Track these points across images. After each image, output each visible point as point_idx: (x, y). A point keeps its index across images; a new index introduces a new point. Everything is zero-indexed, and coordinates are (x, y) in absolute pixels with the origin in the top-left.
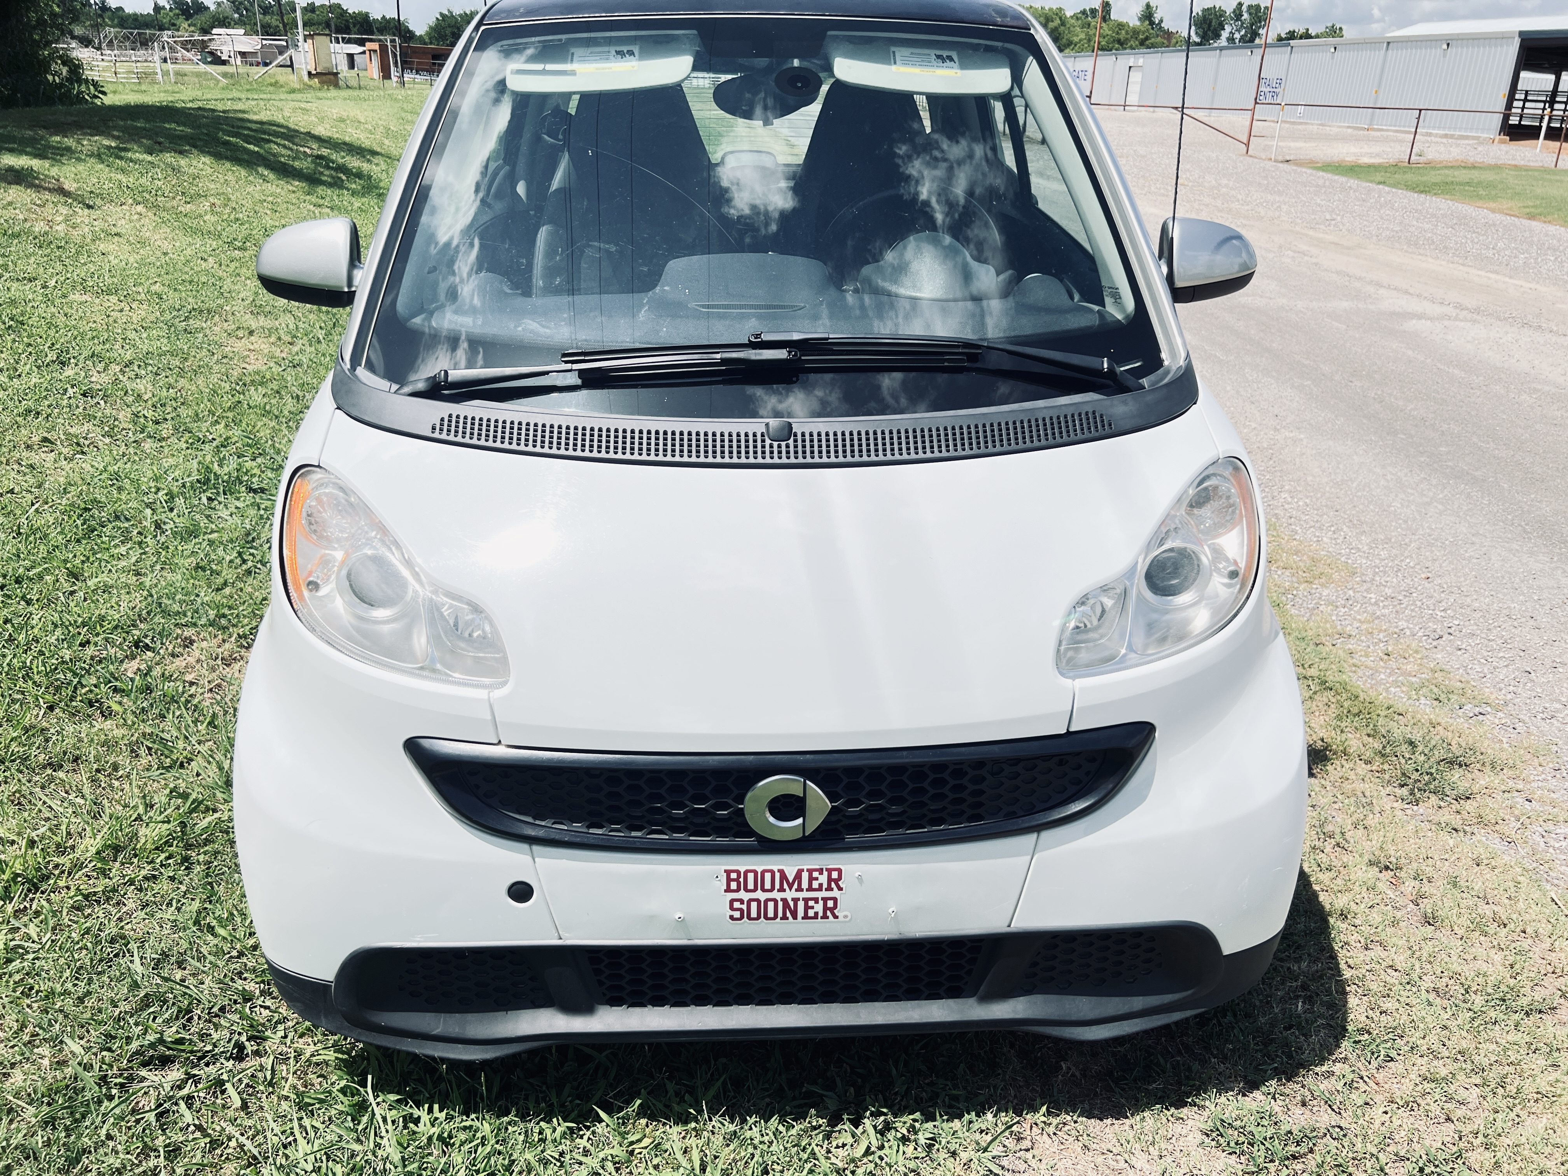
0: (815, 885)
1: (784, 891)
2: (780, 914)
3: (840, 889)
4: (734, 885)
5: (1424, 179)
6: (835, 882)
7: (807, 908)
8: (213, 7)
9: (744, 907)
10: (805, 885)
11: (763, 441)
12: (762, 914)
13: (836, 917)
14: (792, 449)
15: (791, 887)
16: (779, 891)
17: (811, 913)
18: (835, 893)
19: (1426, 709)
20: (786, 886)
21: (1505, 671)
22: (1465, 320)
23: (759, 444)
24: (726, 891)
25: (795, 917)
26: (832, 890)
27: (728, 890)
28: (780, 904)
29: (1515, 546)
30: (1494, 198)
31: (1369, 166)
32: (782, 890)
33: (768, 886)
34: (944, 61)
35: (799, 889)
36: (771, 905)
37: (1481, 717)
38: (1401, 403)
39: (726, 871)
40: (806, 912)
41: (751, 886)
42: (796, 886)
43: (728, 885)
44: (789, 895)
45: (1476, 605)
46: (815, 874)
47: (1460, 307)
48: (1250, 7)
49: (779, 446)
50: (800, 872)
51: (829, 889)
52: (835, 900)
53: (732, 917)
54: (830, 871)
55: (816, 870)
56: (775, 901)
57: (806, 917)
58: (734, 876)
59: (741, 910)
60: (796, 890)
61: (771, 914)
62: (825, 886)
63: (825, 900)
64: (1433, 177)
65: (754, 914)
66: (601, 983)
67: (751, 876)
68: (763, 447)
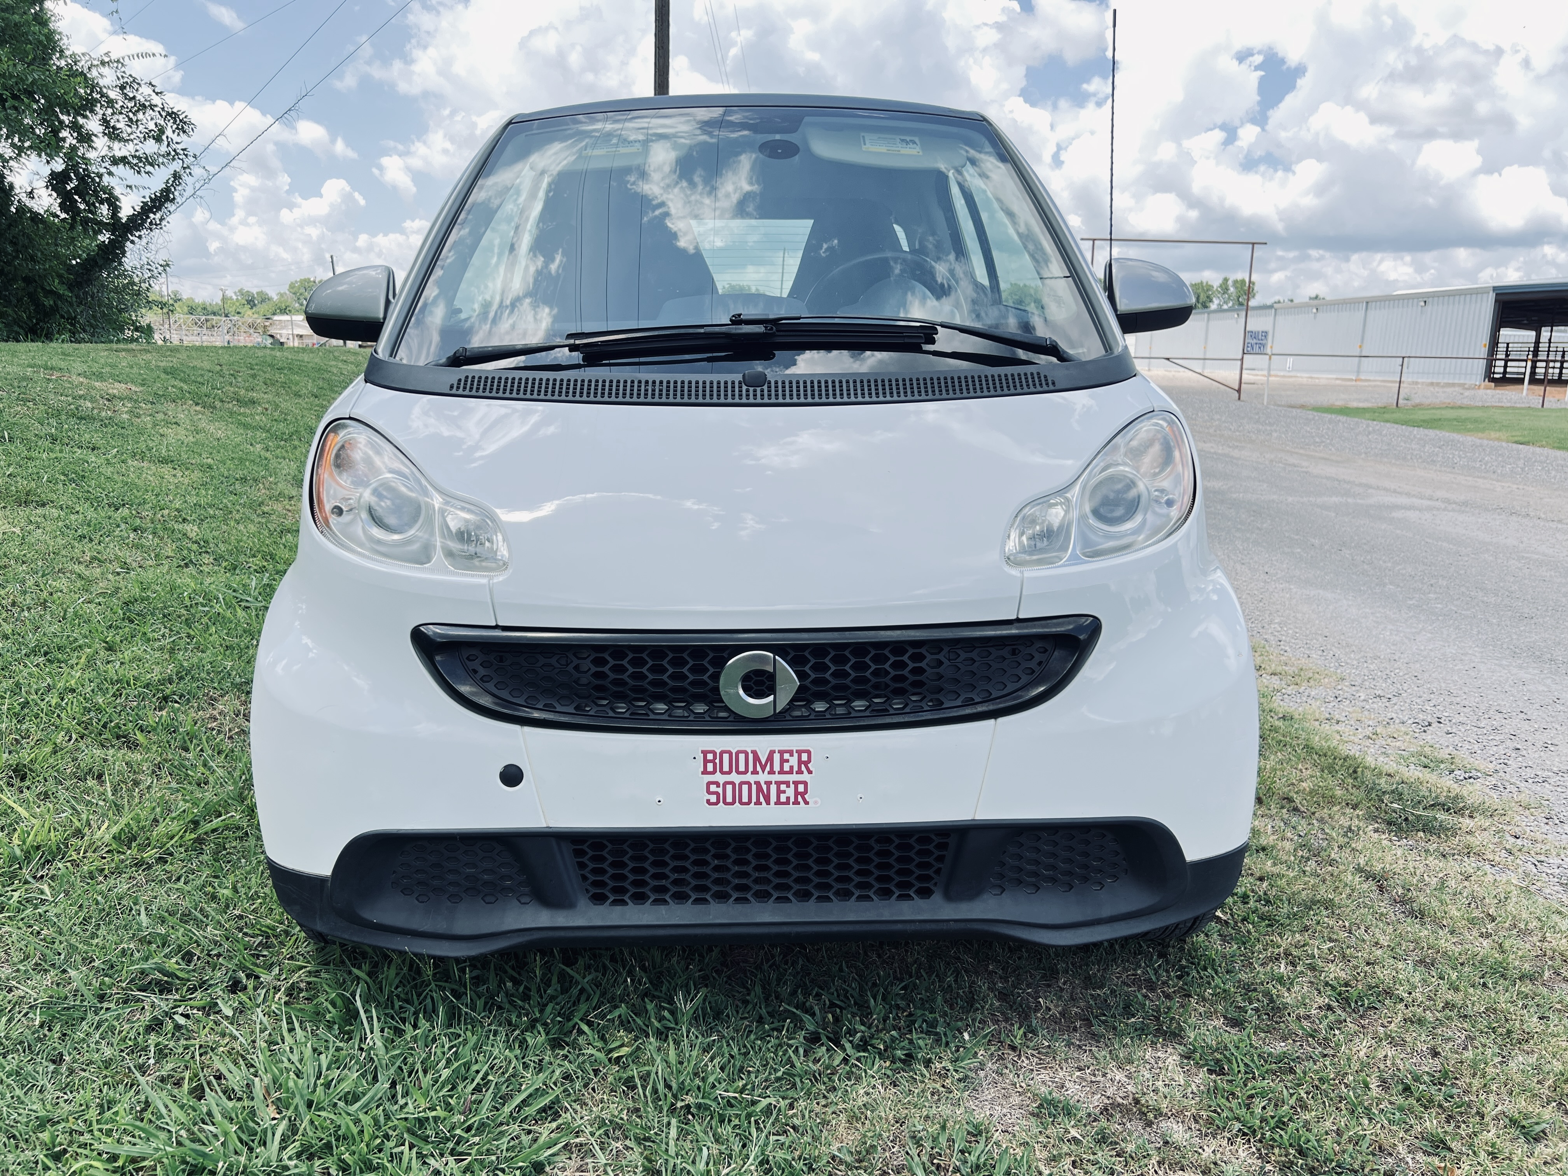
0: (786, 767)
1: (757, 773)
2: (754, 799)
3: (810, 772)
4: (710, 767)
5: (1412, 417)
6: (804, 764)
7: (779, 792)
8: (275, 298)
9: (720, 790)
10: (777, 768)
11: (740, 387)
12: (737, 799)
13: (807, 803)
14: (766, 393)
15: (763, 769)
16: (752, 773)
17: (783, 798)
18: (805, 777)
19: (1413, 773)
20: (759, 768)
21: (1495, 749)
22: (1453, 510)
23: (737, 389)
24: (703, 773)
25: (768, 803)
26: (802, 773)
27: (705, 772)
28: (754, 787)
29: (1504, 662)
30: (1483, 430)
31: (1358, 409)
32: (755, 772)
33: (742, 768)
34: (907, 143)
35: (772, 772)
36: (745, 788)
37: (1472, 780)
38: (1389, 565)
39: (703, 752)
40: (778, 797)
41: (726, 768)
42: (768, 768)
43: (705, 767)
44: (763, 777)
45: (1466, 703)
46: (786, 756)
47: (1447, 501)
48: (1235, 282)
49: (755, 391)
50: (772, 753)
51: (800, 772)
52: (805, 783)
53: (708, 802)
54: (800, 752)
55: (787, 752)
56: (749, 784)
57: (778, 802)
58: (710, 757)
59: (717, 794)
60: (769, 773)
61: (745, 799)
62: (796, 769)
63: (796, 783)
64: (1420, 415)
65: (729, 799)
66: (584, 878)
67: (726, 757)
68: (740, 391)
